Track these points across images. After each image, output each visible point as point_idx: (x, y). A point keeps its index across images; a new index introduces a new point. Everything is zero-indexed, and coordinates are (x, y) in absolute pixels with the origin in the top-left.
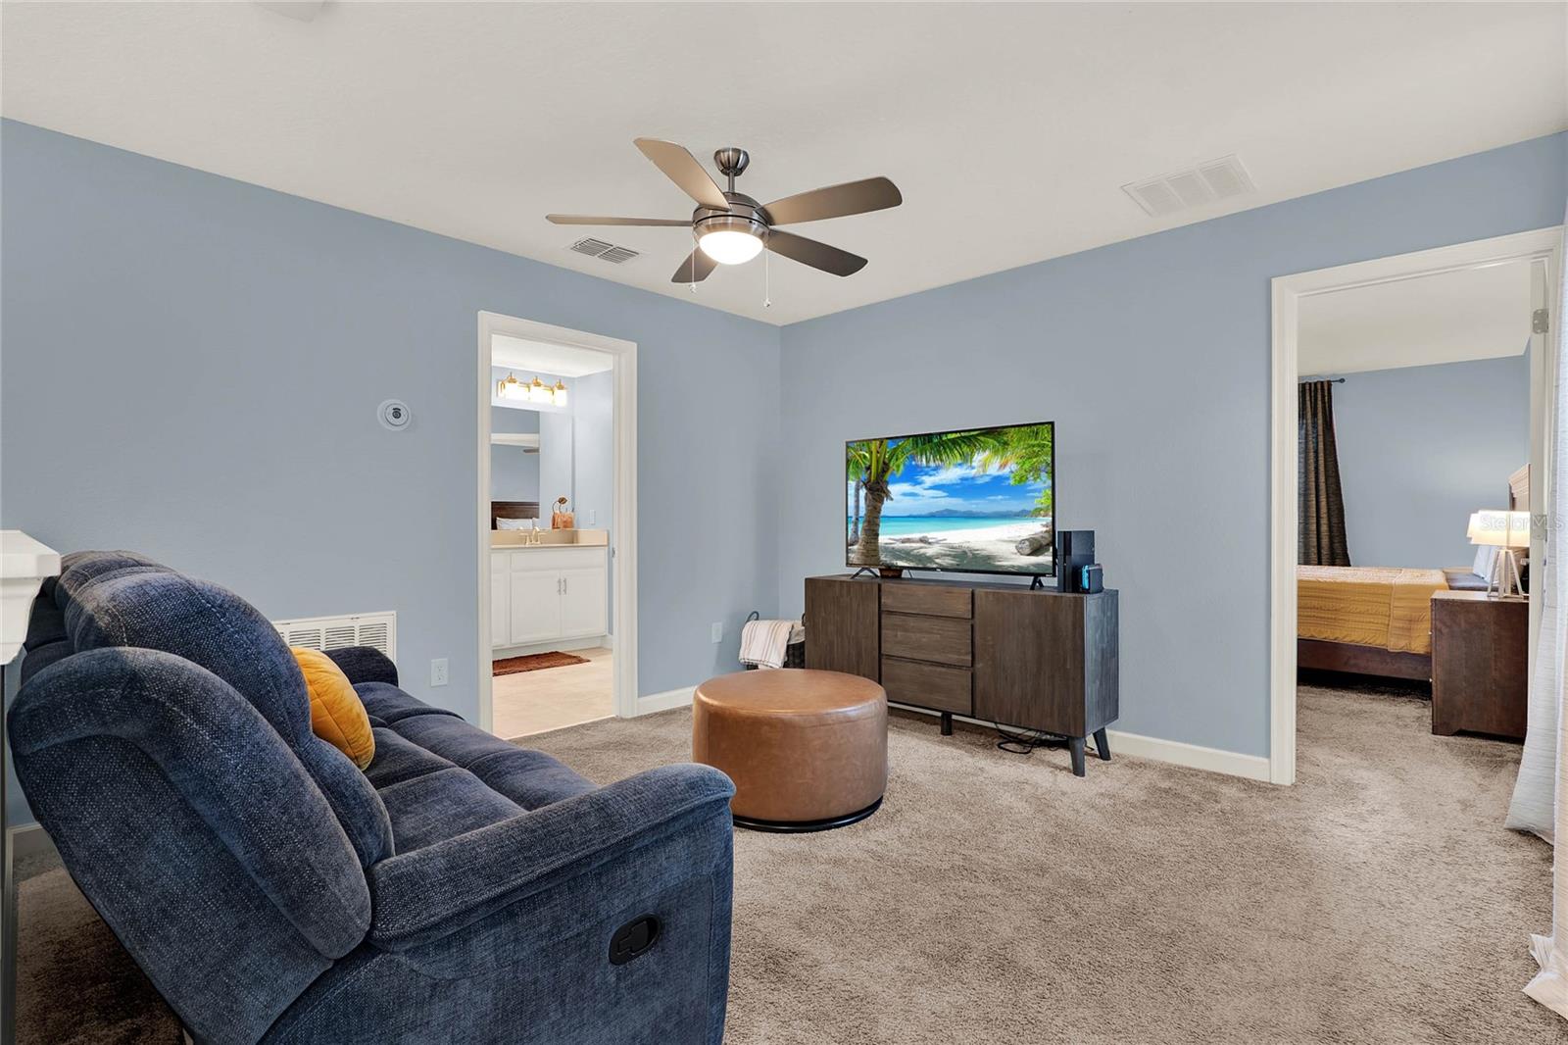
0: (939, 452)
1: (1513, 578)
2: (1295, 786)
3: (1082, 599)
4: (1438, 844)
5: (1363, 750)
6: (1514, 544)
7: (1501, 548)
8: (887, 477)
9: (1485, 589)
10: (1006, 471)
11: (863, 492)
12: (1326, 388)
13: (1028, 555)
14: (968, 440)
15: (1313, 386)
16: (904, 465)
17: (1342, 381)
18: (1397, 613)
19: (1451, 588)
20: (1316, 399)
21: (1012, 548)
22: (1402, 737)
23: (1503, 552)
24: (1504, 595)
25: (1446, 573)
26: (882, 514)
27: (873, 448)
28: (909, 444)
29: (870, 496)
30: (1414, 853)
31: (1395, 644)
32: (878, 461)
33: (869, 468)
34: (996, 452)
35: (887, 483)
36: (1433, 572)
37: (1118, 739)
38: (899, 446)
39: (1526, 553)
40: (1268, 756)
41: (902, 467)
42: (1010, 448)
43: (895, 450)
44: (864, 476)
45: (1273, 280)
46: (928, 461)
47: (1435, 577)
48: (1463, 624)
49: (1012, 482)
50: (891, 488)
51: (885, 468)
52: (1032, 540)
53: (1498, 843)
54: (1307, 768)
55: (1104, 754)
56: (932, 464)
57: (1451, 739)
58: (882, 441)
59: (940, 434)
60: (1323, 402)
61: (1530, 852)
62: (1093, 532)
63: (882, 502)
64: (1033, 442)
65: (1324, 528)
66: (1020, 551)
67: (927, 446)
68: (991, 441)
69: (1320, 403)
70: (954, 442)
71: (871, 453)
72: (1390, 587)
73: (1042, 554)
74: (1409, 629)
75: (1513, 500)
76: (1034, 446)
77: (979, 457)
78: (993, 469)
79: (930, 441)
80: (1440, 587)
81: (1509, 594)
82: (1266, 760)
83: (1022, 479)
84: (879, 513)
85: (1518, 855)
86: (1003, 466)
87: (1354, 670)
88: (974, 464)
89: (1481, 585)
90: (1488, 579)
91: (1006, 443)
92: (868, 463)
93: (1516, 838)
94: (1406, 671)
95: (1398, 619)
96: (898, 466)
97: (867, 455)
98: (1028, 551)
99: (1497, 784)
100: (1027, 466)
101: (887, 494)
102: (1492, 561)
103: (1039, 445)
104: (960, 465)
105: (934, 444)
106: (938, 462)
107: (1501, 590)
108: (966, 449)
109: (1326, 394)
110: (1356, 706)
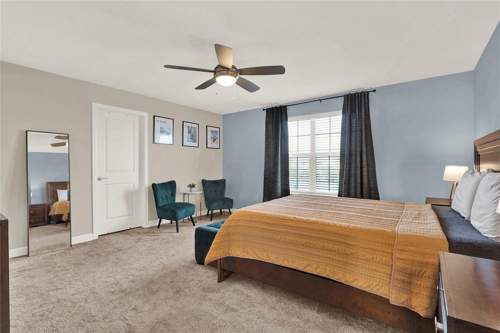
12: (366, 95)
15: (360, 94)
17: (374, 91)
20: (361, 102)
60: (365, 103)
65: (365, 173)
69: (363, 103)
109: (366, 98)
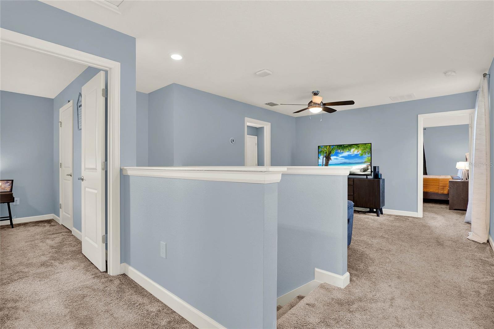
0: (343, 149)
1: (466, 177)
2: (423, 218)
3: (379, 180)
4: (452, 225)
5: (435, 212)
6: (466, 169)
7: (464, 170)
8: (331, 155)
9: (460, 179)
10: (359, 153)
11: (324, 159)
13: (363, 172)
14: (351, 146)
16: (335, 152)
18: (441, 185)
19: (453, 179)
21: (359, 170)
22: (443, 210)
23: (464, 171)
24: (464, 180)
25: (451, 176)
26: (329, 163)
27: (328, 148)
28: (336, 147)
29: (326, 159)
30: (448, 226)
31: (441, 192)
32: (328, 151)
33: (326, 153)
34: (356, 149)
35: (330, 156)
36: (448, 176)
37: (384, 210)
38: (334, 148)
39: (468, 171)
40: (417, 212)
41: (334, 152)
42: (360, 148)
43: (333, 148)
44: (325, 155)
45: (418, 115)
46: (340, 151)
47: (449, 177)
48: (456, 186)
49: (360, 155)
50: (331, 157)
51: (330, 153)
52: (364, 169)
53: (463, 224)
54: (425, 215)
55: (382, 213)
56: (341, 152)
57: (453, 211)
58: (330, 146)
59: (344, 145)
61: (468, 225)
62: (379, 166)
63: (329, 161)
64: (365, 146)
66: (361, 171)
67: (340, 148)
68: (355, 146)
70: (347, 146)
71: (327, 149)
72: (439, 179)
73: (366, 172)
74: (444, 189)
75: (467, 159)
76: (365, 147)
77: (352, 150)
78: (356, 153)
79: (341, 146)
80: (450, 179)
81: (465, 180)
82: (417, 213)
83: (362, 155)
84: (328, 163)
85: (466, 225)
86: (358, 152)
87: (431, 198)
88: (351, 151)
89: (459, 178)
90: (461, 177)
91: (359, 147)
92: (326, 152)
93: (466, 223)
94: (443, 198)
95: (441, 186)
96: (333, 152)
97: (326, 150)
98: (363, 171)
99: (463, 217)
100: (363, 152)
101: (330, 159)
102: (462, 173)
103: (366, 147)
104: (348, 152)
105: (342, 147)
106: (343, 151)
107: (464, 179)
108: (349, 148)
110: (432, 206)
